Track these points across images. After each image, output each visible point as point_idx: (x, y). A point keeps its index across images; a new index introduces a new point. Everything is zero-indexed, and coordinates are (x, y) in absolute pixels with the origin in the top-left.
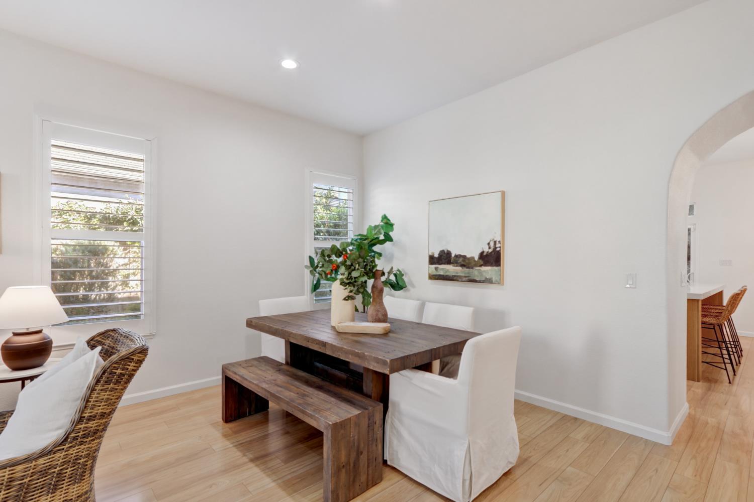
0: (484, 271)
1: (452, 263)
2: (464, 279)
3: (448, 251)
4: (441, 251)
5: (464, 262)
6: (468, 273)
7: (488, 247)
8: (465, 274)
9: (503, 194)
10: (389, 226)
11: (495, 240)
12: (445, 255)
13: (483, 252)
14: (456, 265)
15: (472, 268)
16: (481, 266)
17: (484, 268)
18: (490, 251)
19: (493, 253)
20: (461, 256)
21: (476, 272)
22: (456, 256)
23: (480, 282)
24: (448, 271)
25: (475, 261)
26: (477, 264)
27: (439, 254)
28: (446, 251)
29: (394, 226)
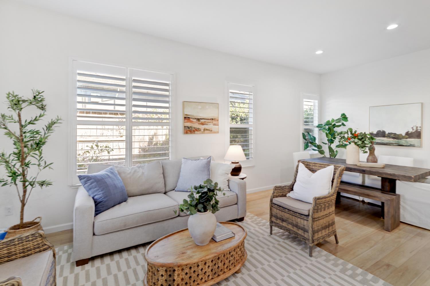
0: (409, 141)
1: (386, 137)
2: (395, 144)
3: (383, 131)
4: (378, 131)
5: (396, 136)
6: (398, 142)
7: (412, 129)
8: (396, 142)
9: (422, 104)
10: (346, 119)
11: (417, 126)
12: (381, 133)
13: (408, 132)
14: (389, 138)
15: (401, 139)
16: (407, 138)
17: (408, 140)
18: (413, 131)
19: (416, 132)
20: (392, 133)
21: (403, 142)
22: (389, 133)
23: (406, 146)
24: (383, 140)
25: (402, 136)
26: (403, 137)
27: (377, 132)
28: (382, 131)
29: (348, 119)
